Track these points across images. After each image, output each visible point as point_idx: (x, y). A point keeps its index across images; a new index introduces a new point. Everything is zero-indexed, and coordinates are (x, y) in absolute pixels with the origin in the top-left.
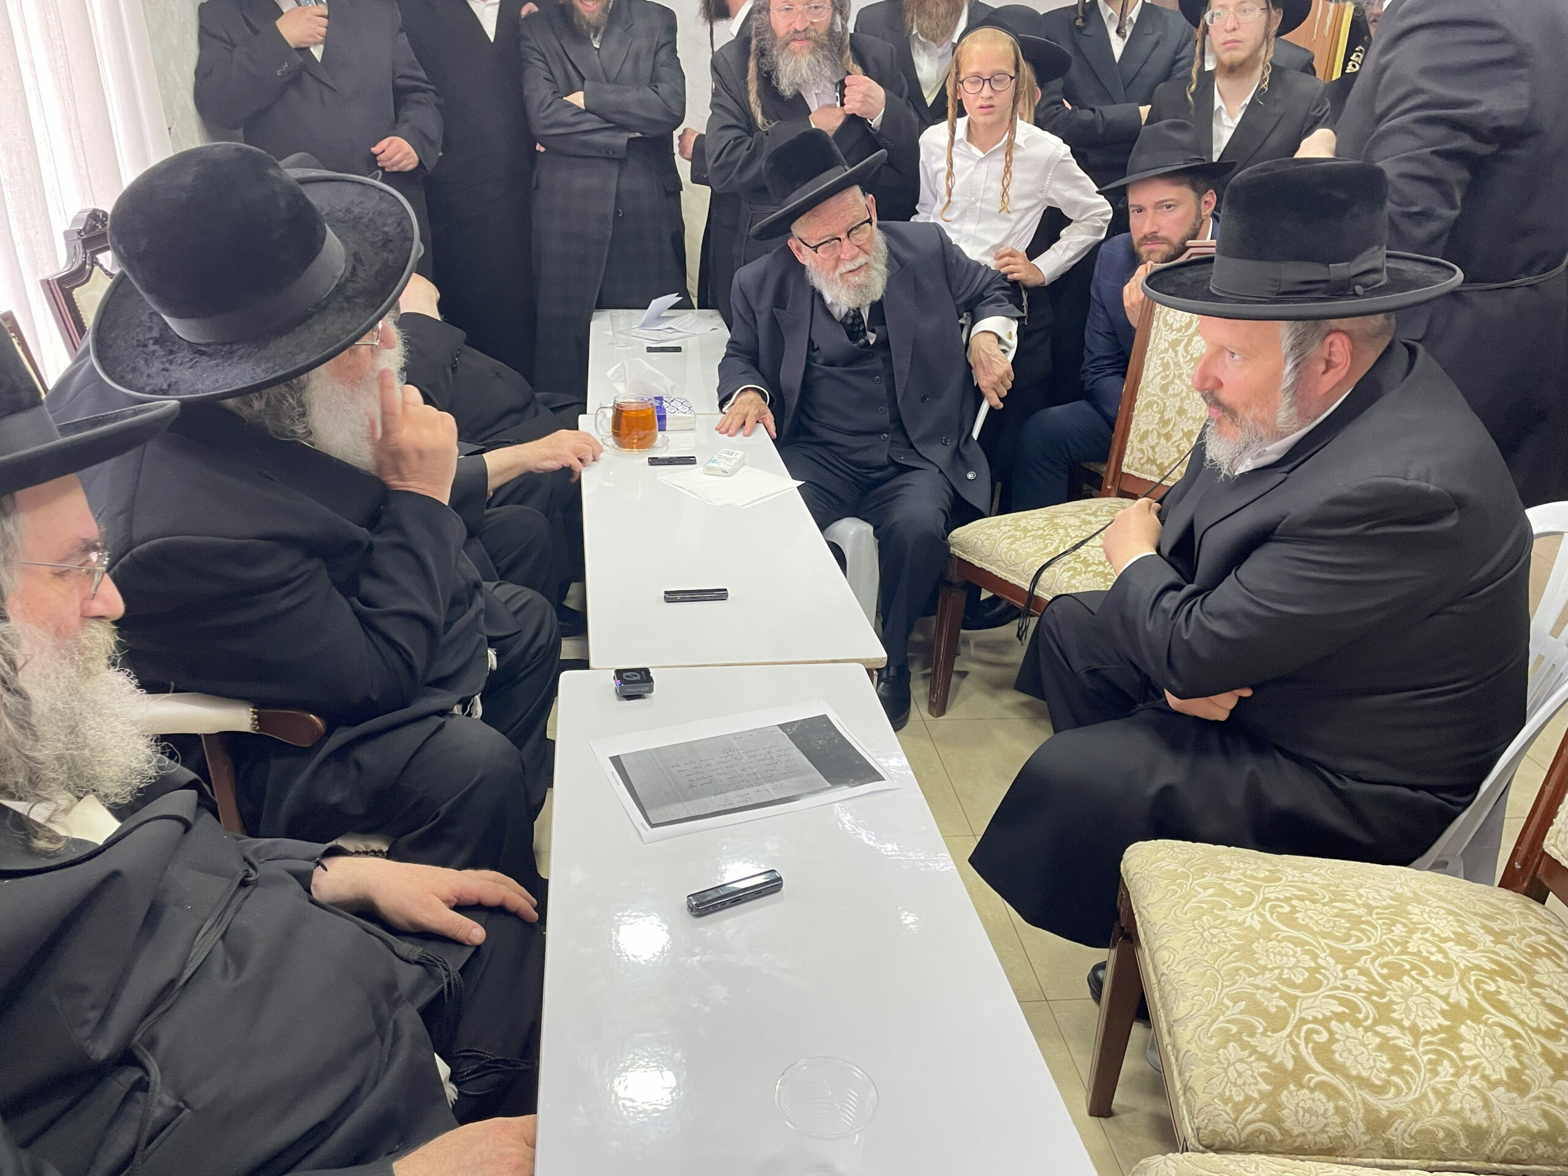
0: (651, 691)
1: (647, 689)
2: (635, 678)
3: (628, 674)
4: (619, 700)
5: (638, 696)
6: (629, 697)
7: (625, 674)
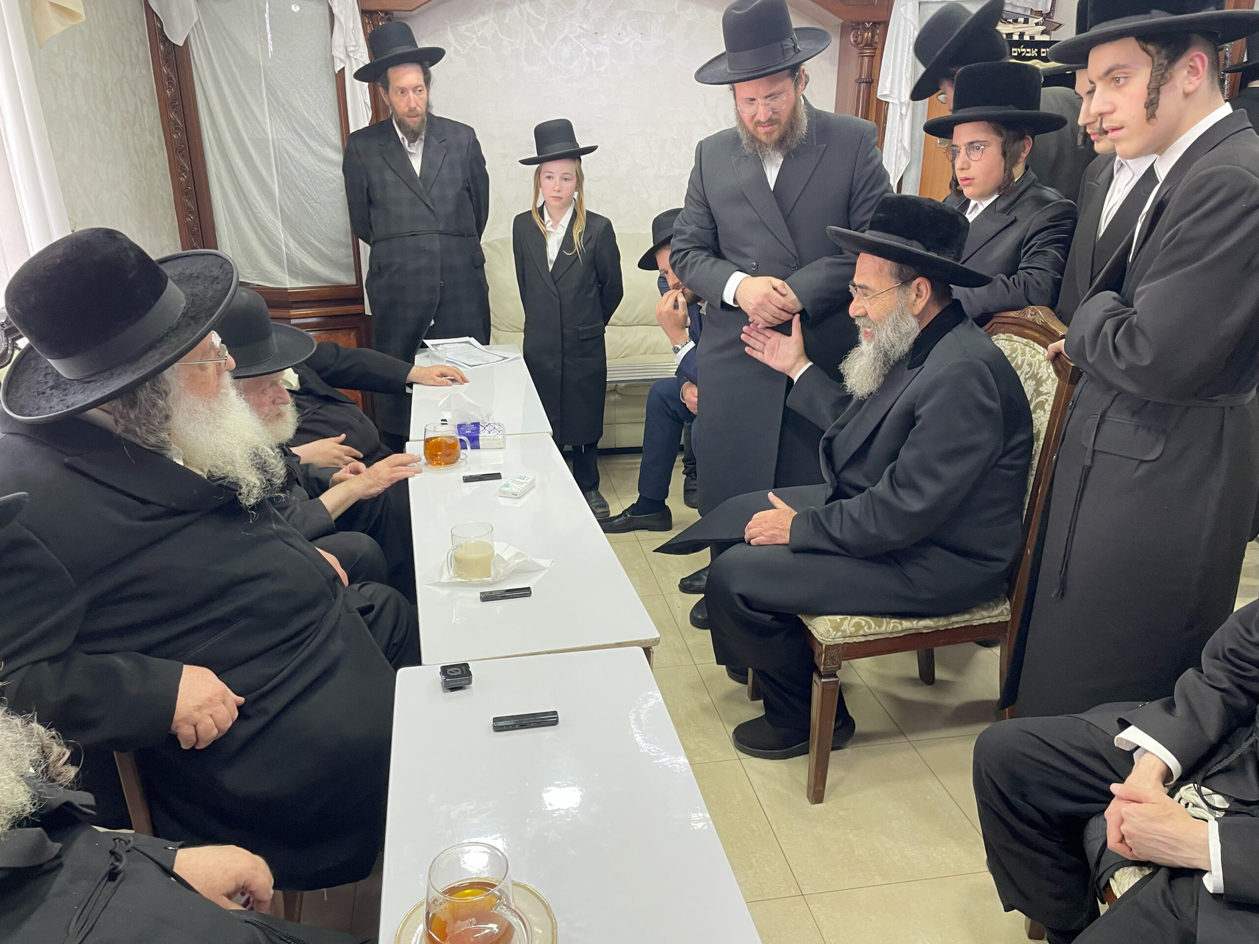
0: (470, 682)
1: (467, 682)
2: (457, 674)
3: (451, 670)
4: (444, 692)
5: (460, 688)
6: (453, 689)
7: (449, 670)
